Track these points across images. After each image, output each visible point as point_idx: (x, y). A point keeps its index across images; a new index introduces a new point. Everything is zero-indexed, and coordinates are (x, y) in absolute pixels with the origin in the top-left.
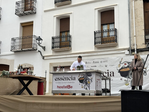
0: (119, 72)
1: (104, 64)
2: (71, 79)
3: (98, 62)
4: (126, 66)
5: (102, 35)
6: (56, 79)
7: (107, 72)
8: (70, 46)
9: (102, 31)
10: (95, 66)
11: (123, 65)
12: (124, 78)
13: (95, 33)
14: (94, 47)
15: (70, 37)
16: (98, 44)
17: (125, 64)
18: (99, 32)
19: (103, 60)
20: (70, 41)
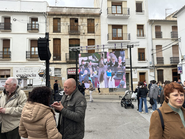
0: (39, 74)
1: (31, 70)
3: (27, 69)
4: (42, 72)
5: (31, 53)
7: (32, 74)
8: (10, 58)
9: (31, 52)
10: (26, 71)
11: (41, 71)
12: (41, 78)
13: (26, 52)
14: (26, 60)
15: (10, 52)
16: (28, 59)
17: (42, 71)
18: (29, 52)
19: (30, 68)
20: (10, 55)
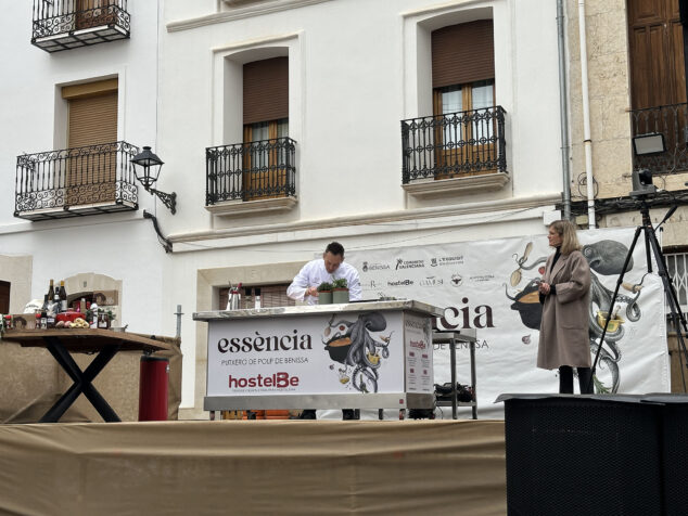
0: (518, 305)
1: (447, 272)
2: (291, 344)
3: (420, 264)
5: (438, 136)
6: (223, 344)
8: (291, 190)
9: (438, 121)
11: (535, 272)
13: (405, 128)
14: (401, 192)
15: (290, 147)
16: (420, 181)
18: (424, 125)
19: (440, 254)
20: (291, 168)
